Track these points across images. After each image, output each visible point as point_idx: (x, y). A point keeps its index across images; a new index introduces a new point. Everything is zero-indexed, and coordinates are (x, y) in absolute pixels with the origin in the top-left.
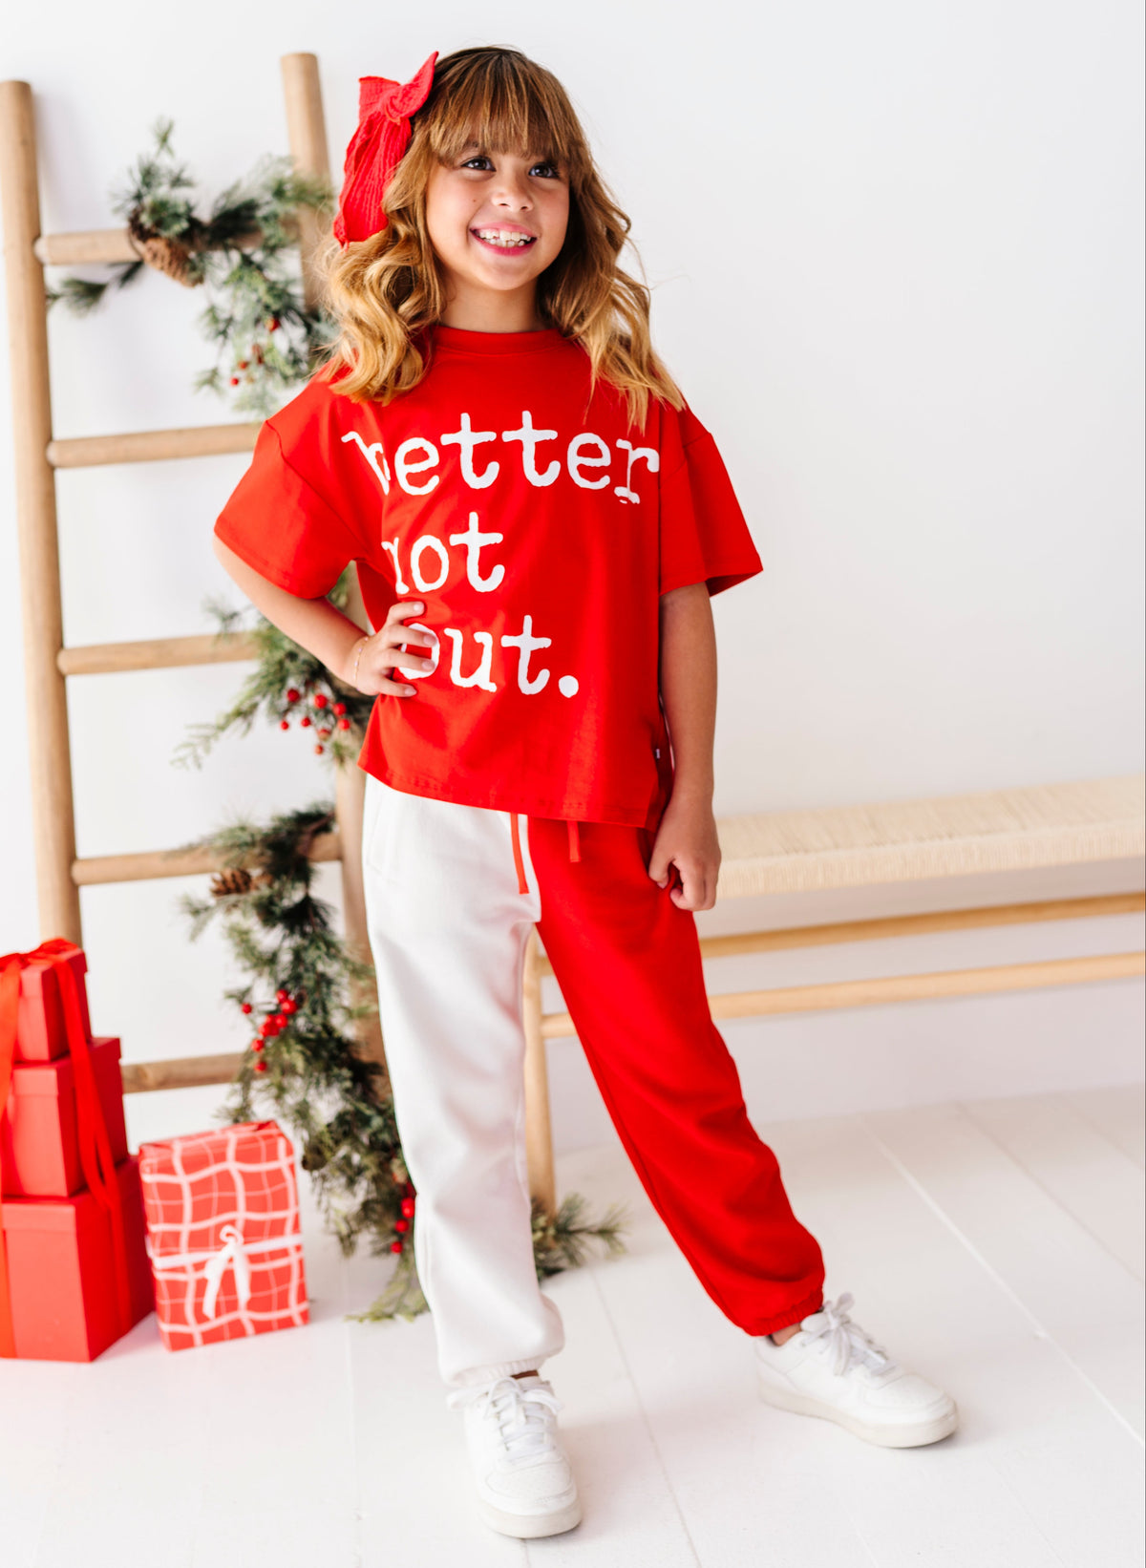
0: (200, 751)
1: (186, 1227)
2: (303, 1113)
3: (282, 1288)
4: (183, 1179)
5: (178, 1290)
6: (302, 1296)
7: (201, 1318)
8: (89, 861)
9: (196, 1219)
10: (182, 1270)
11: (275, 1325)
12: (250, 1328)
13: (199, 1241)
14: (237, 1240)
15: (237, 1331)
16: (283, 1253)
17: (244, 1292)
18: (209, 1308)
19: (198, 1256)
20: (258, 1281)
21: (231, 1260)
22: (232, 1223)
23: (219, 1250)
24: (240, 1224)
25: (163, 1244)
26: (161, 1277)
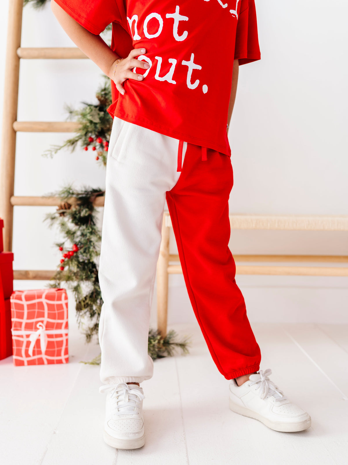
0: (53, 153)
1: (24, 321)
2: (76, 289)
3: (59, 348)
4: (25, 303)
5: (19, 343)
6: (66, 353)
7: (27, 355)
8: (17, 197)
9: (28, 318)
10: (22, 336)
11: (55, 362)
12: (46, 362)
13: (29, 327)
14: (43, 328)
15: (40, 362)
16: (61, 336)
17: (43, 347)
18: (30, 352)
19: (28, 332)
20: (50, 345)
21: (39, 335)
22: (42, 322)
23: (36, 331)
24: (45, 323)
25: (15, 326)
26: (14, 338)
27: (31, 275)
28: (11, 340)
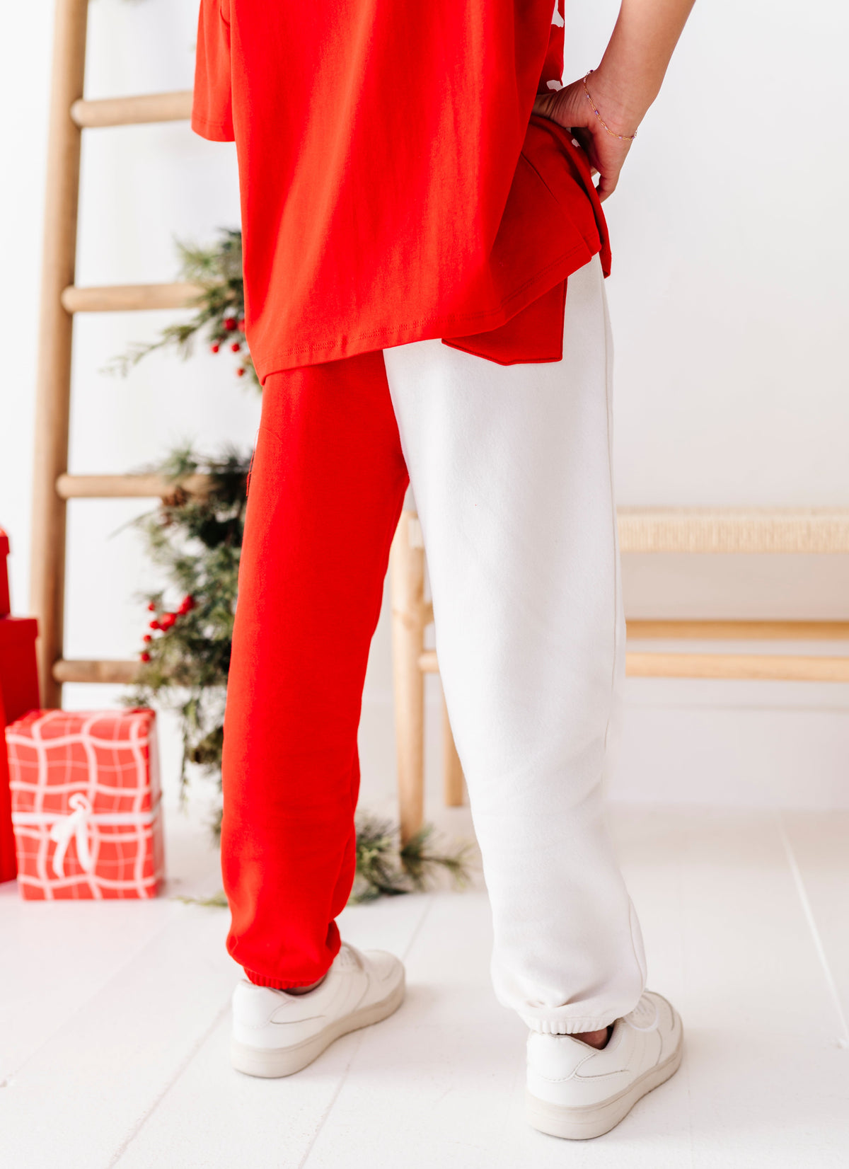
0: (130, 363)
1: (41, 789)
3: (129, 861)
4: (40, 745)
5: (31, 845)
6: (149, 870)
7: (51, 875)
9: (50, 782)
10: (36, 828)
11: (121, 894)
12: (97, 893)
13: (55, 804)
14: (84, 807)
15: (84, 893)
16: (132, 829)
17: (87, 860)
18: (58, 867)
19: (50, 818)
20: (107, 851)
21: (75, 828)
22: (84, 793)
23: (69, 816)
24: (92, 795)
25: (20, 802)
26: (18, 831)
27: (105, 671)
28: (11, 837)
